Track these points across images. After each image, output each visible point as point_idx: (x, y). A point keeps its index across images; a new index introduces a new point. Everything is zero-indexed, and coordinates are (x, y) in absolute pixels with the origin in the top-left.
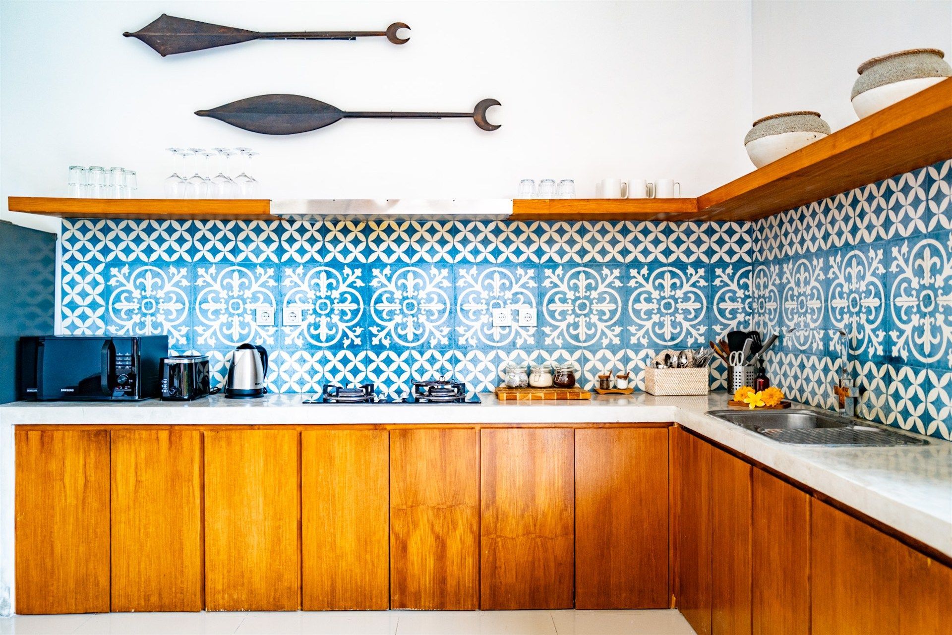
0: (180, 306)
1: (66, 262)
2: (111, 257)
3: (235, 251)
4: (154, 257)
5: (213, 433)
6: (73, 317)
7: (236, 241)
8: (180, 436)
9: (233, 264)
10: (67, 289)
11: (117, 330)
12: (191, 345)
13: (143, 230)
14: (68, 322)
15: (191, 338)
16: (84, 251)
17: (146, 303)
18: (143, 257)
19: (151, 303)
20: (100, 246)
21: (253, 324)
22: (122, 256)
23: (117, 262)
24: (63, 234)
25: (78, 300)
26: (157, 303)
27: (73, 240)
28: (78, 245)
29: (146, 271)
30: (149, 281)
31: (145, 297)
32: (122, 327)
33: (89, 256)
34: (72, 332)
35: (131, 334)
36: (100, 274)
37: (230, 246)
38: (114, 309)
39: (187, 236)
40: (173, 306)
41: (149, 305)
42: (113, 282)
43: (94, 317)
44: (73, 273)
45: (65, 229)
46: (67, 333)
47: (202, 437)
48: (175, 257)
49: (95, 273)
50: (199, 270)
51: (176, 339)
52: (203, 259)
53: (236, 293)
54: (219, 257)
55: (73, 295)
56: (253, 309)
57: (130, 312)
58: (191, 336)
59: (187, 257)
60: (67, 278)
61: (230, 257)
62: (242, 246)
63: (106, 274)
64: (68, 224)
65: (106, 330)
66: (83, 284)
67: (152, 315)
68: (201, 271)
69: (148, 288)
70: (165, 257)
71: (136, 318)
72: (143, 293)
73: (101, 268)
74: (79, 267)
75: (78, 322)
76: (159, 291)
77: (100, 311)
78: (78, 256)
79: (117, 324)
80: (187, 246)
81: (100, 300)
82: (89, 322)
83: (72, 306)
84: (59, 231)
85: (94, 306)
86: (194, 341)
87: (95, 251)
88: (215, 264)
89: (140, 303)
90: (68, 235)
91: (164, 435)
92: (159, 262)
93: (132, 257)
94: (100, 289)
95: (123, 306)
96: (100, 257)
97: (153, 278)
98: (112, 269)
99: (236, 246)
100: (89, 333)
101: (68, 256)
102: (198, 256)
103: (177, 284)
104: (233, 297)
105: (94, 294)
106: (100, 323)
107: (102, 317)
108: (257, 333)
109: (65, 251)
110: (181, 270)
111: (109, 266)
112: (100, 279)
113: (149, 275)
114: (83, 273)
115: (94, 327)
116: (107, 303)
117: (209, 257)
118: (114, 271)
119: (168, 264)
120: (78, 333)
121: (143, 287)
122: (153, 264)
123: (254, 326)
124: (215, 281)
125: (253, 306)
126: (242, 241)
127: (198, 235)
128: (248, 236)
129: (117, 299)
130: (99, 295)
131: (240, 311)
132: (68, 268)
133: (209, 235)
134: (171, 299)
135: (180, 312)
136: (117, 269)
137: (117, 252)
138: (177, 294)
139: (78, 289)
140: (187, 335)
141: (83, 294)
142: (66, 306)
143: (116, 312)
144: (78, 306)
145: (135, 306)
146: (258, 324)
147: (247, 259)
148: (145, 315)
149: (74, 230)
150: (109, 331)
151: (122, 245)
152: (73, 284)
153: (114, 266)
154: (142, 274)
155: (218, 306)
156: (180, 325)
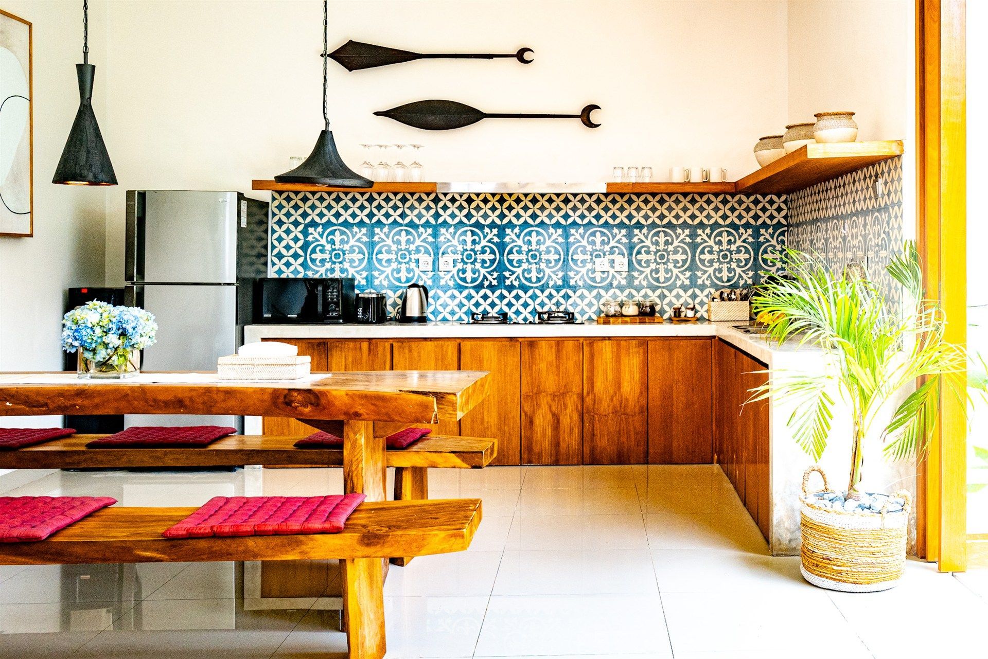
0: (361, 256)
1: (275, 223)
2: (308, 219)
3: (403, 216)
4: (341, 220)
5: (400, 344)
6: (280, 264)
7: (404, 208)
8: (377, 346)
9: (401, 225)
10: (276, 243)
11: (313, 274)
12: (370, 286)
13: (333, 200)
14: (276, 268)
15: (369, 280)
16: (288, 215)
17: (336, 254)
18: (333, 220)
19: (339, 254)
20: (300, 211)
21: (416, 269)
22: (317, 219)
23: (313, 224)
24: (272, 203)
25: (284, 252)
26: (344, 254)
27: (280, 207)
28: (284, 211)
29: (336, 230)
30: (337, 237)
31: (335, 250)
32: (317, 272)
33: (292, 219)
34: (279, 275)
35: (324, 277)
36: (300, 232)
37: (399, 211)
38: (311, 258)
39: (366, 204)
40: (356, 256)
41: (337, 256)
42: (310, 238)
43: (296, 264)
44: (280, 232)
45: (274, 199)
46: (276, 276)
47: (392, 346)
48: (357, 220)
49: (297, 232)
50: (376, 229)
51: (360, 280)
52: (379, 221)
53: (403, 246)
54: (391, 220)
55: (280, 248)
56: (416, 258)
57: (323, 261)
58: (369, 278)
59: (366, 220)
60: (276, 236)
61: (399, 220)
62: (408, 212)
63: (305, 233)
64: (277, 196)
65: (305, 274)
66: (288, 240)
67: (340, 263)
68: (377, 230)
69: (337, 243)
70: (350, 220)
71: (328, 265)
72: (333, 247)
73: (301, 228)
74: (284, 227)
75: (284, 268)
76: (345, 245)
77: (301, 260)
78: (284, 219)
79: (313, 270)
80: (366, 211)
81: (300, 252)
82: (292, 268)
83: (280, 256)
84: (270, 201)
85: (296, 256)
86: (372, 283)
87: (296, 216)
88: (388, 225)
89: (330, 253)
90: (276, 203)
91: (365, 345)
92: (346, 224)
93: (325, 220)
94: (300, 243)
95: (318, 256)
96: (300, 219)
97: (341, 235)
98: (309, 229)
99: (404, 212)
100: (292, 276)
101: (276, 219)
102: (375, 220)
103: (359, 240)
104: (401, 250)
105: (296, 247)
106: (300, 269)
107: (302, 265)
108: (419, 276)
109: (274, 215)
110: (362, 229)
111: (307, 226)
112: (300, 236)
113: (337, 233)
114: (288, 232)
115: (296, 271)
116: (306, 254)
117: (383, 219)
118: (311, 230)
119: (352, 225)
120: (284, 276)
121: (333, 242)
122: (341, 225)
123: (417, 271)
124: (388, 237)
125: (416, 256)
126: (408, 208)
127: (375, 204)
128: (412, 204)
129: (313, 251)
130: (300, 248)
131: (407, 260)
132: (276, 227)
133: (383, 204)
134: (354, 251)
135: (361, 261)
136: (313, 229)
137: (313, 216)
138: (359, 248)
139: (284, 243)
140: (366, 278)
141: (288, 247)
142: (274, 256)
143: (313, 261)
144: (284, 256)
145: (327, 256)
146: (421, 269)
147: (412, 221)
148: (334, 263)
149: (280, 200)
150: (307, 275)
151: (317, 211)
152: (280, 239)
153: (311, 227)
154: (332, 233)
155: (390, 256)
156: (362, 270)
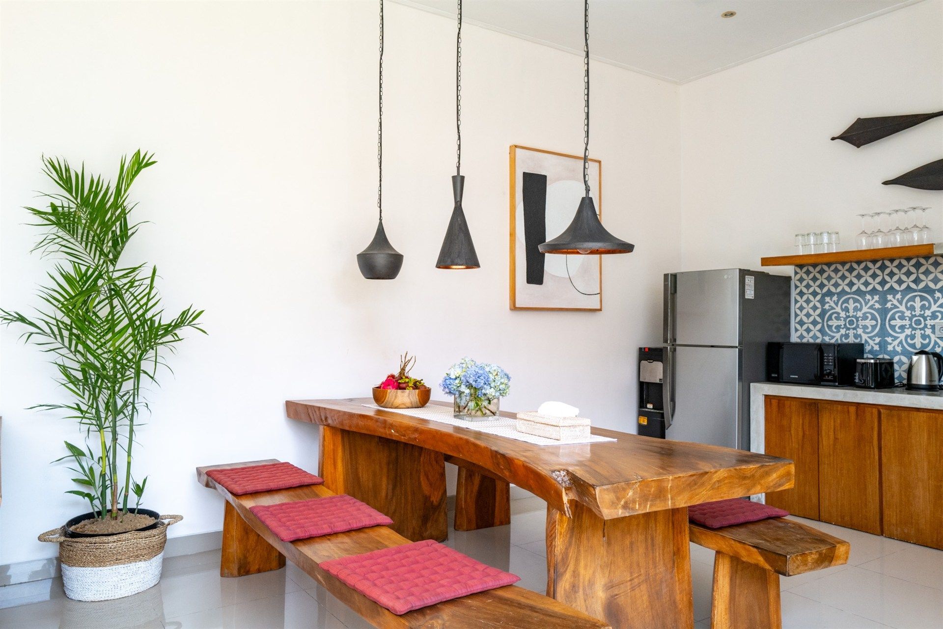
0: (874, 323)
1: (797, 294)
2: (825, 290)
3: (917, 281)
4: (855, 288)
5: (888, 411)
6: (802, 330)
7: (918, 273)
8: (864, 412)
9: (915, 291)
10: (798, 312)
11: (830, 339)
12: (883, 351)
13: (847, 270)
14: (799, 334)
16: (808, 286)
17: (850, 321)
18: (847, 289)
19: (853, 321)
20: (818, 283)
21: (932, 336)
22: (833, 289)
23: (830, 294)
24: (795, 276)
25: (805, 319)
26: (857, 321)
27: (801, 280)
28: (804, 283)
29: (850, 298)
30: (851, 305)
31: (849, 317)
32: (833, 337)
33: (811, 290)
34: (801, 340)
35: (839, 342)
36: (818, 301)
37: (913, 277)
38: (827, 325)
39: (878, 272)
40: (869, 323)
41: (852, 322)
42: (827, 307)
43: (815, 330)
44: (801, 301)
45: (796, 273)
46: (798, 341)
47: (879, 413)
48: (870, 288)
49: (815, 301)
50: (888, 296)
51: (872, 344)
52: (892, 288)
53: (918, 312)
54: (904, 286)
55: (802, 316)
56: (932, 324)
57: (838, 328)
58: (883, 344)
59: (879, 288)
60: (798, 305)
61: (913, 286)
62: (922, 277)
63: (822, 302)
64: (798, 270)
65: (823, 339)
66: (808, 309)
67: (854, 329)
68: (890, 297)
69: (851, 311)
70: (863, 288)
71: (843, 331)
72: (847, 314)
73: (819, 297)
74: (805, 298)
75: (805, 334)
76: (858, 312)
77: (819, 327)
78: (805, 290)
79: (829, 335)
80: (879, 279)
81: (818, 319)
82: (811, 334)
83: (801, 323)
84: (792, 275)
85: (815, 323)
86: (886, 348)
87: (815, 287)
88: (901, 291)
89: (845, 320)
90: (798, 277)
91: (852, 409)
92: (859, 292)
93: (839, 289)
94: (818, 311)
95: (834, 323)
96: (818, 290)
97: (854, 303)
98: (826, 298)
99: (918, 277)
100: (811, 341)
101: (798, 290)
102: (887, 287)
103: (871, 307)
104: (915, 316)
105: (815, 315)
106: (819, 334)
107: (820, 331)
108: (936, 343)
109: (796, 287)
110: (875, 297)
111: (824, 295)
112: (818, 305)
113: (851, 301)
114: (808, 301)
115: (815, 337)
116: (823, 321)
117: (896, 286)
118: (827, 299)
119: (865, 293)
120: (805, 341)
121: (847, 310)
122: (854, 293)
123: (933, 337)
124: (901, 304)
125: (933, 322)
126: (923, 273)
127: (887, 271)
128: (927, 269)
129: (830, 318)
130: (818, 315)
131: (922, 326)
132: (798, 298)
133: (896, 270)
134: (867, 318)
135: (874, 327)
136: (829, 298)
137: (829, 286)
138: (872, 314)
139: (805, 312)
140: (879, 344)
141: (808, 315)
142: (797, 323)
143: (830, 327)
144: (805, 323)
145: (842, 323)
146: (937, 336)
147: (927, 286)
148: (848, 329)
149: (802, 273)
150: (825, 340)
151: (833, 282)
152: (801, 308)
153: (828, 296)
154: (847, 301)
155: (904, 322)
156: (875, 336)
